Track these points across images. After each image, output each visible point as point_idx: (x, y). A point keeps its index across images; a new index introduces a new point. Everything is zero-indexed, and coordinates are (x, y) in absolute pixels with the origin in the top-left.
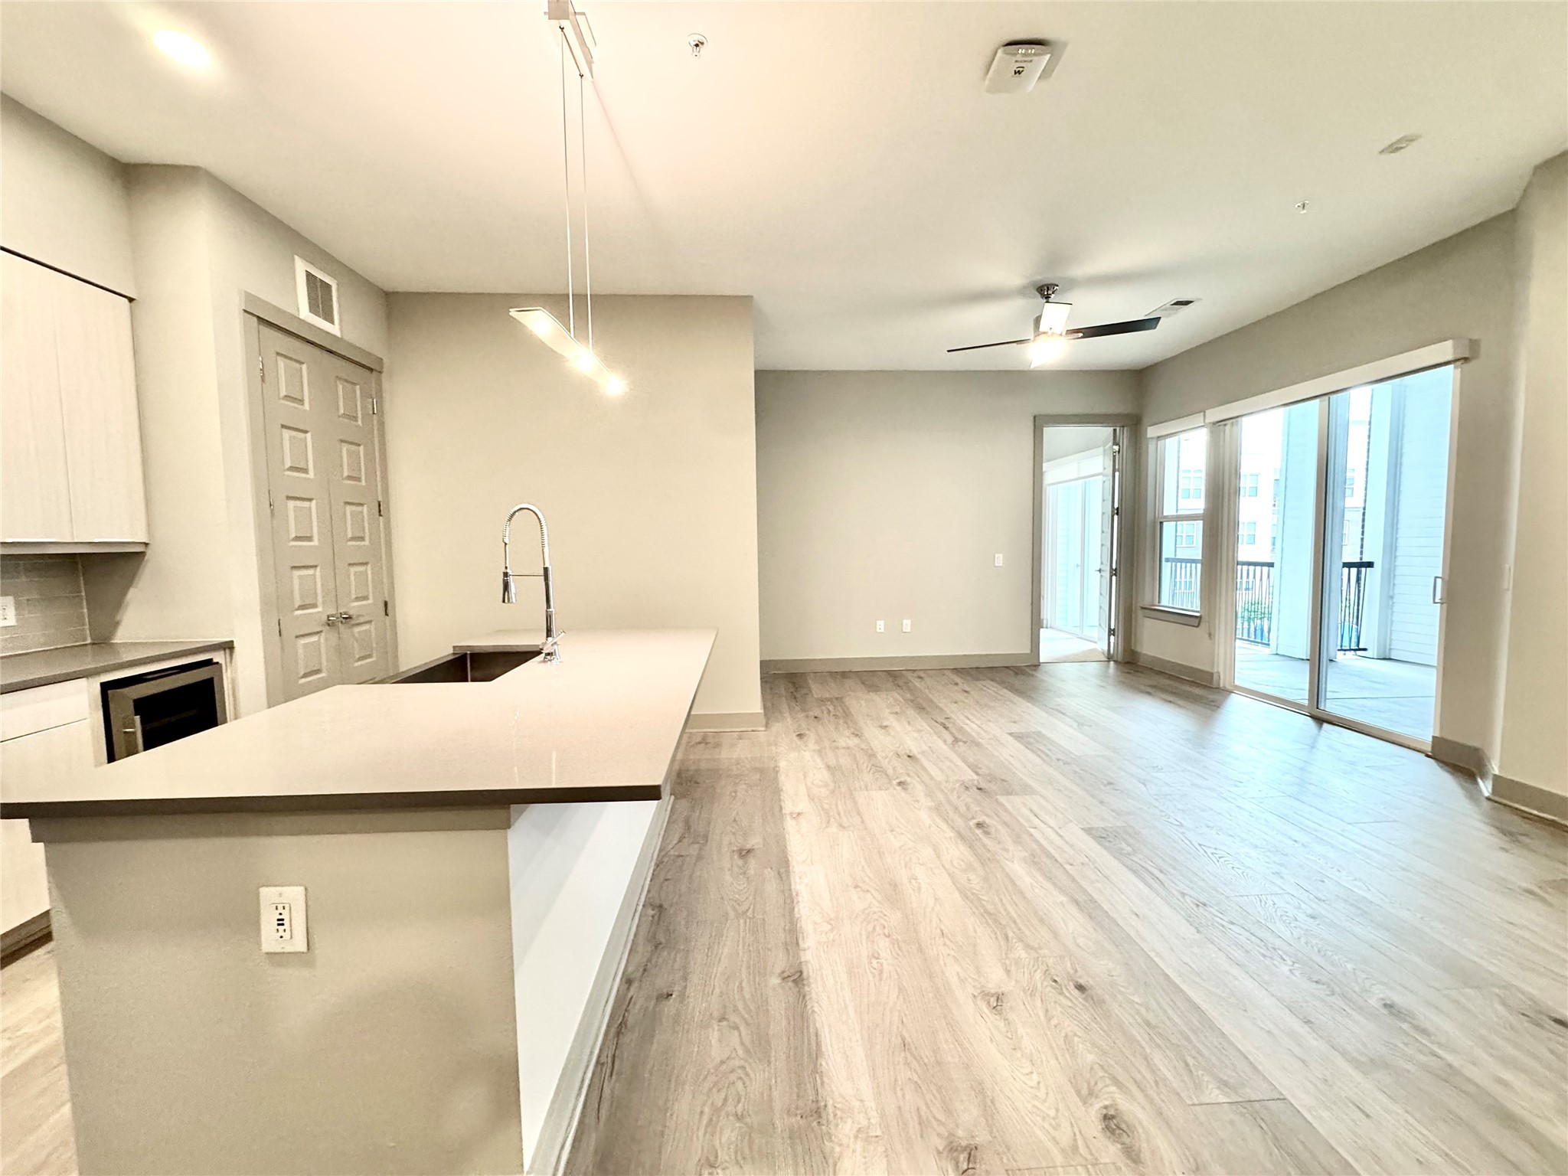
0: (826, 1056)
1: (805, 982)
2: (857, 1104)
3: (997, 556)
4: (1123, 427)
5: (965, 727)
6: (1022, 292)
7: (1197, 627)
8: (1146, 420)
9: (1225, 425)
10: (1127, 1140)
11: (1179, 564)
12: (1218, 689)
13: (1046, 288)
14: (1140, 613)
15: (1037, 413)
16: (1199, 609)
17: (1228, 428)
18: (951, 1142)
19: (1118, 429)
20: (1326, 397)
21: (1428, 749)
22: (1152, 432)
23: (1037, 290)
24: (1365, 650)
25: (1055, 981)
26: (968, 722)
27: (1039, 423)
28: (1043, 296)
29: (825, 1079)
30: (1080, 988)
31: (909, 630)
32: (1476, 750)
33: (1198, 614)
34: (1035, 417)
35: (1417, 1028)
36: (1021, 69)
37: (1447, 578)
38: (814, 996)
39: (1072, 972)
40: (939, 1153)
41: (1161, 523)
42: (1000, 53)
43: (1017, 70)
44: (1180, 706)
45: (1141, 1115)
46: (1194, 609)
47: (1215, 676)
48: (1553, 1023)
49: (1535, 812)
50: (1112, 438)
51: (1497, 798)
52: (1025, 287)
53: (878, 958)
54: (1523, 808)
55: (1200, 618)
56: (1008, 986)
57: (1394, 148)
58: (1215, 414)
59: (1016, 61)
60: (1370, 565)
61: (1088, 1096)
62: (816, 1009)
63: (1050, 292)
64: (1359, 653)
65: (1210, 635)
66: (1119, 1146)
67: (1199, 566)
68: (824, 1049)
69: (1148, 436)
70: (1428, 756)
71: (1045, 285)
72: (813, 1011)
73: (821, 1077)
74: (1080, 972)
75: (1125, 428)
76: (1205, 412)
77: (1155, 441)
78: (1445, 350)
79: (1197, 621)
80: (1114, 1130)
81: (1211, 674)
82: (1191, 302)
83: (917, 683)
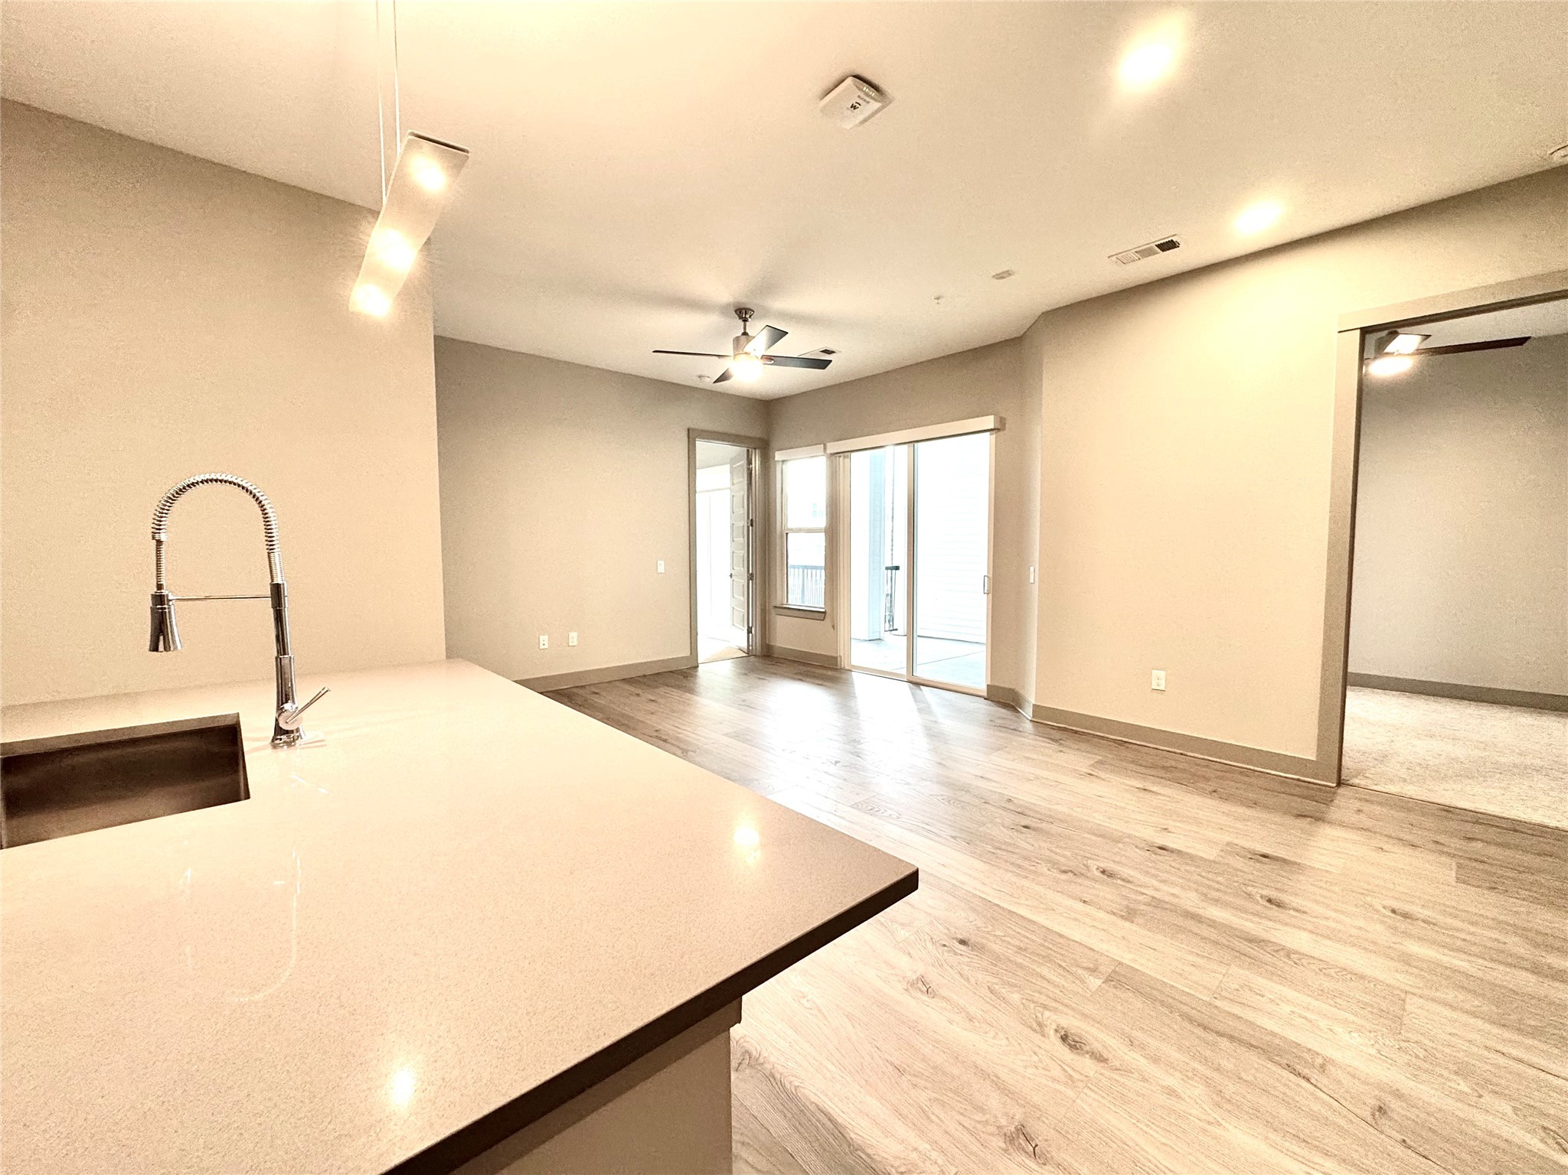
0: (849, 1126)
1: (761, 1060)
2: (914, 1156)
3: (659, 562)
4: (755, 449)
5: (680, 736)
6: (723, 310)
7: (823, 620)
8: (774, 444)
9: (840, 457)
10: (1087, 1048)
11: (806, 570)
12: (841, 670)
13: (744, 311)
14: (773, 611)
15: (692, 426)
16: (823, 606)
17: (841, 458)
18: (1005, 1135)
19: (750, 450)
20: (912, 444)
21: (985, 694)
22: (778, 456)
23: (736, 311)
24: (896, 630)
25: (945, 946)
26: (680, 731)
27: (692, 435)
28: (740, 318)
29: (869, 1151)
30: (963, 942)
31: (575, 644)
32: (1012, 691)
33: (823, 610)
34: (688, 430)
35: (1123, 880)
36: (858, 106)
37: (991, 576)
38: (781, 1070)
39: (947, 931)
40: (1006, 1151)
41: (787, 534)
42: (850, 80)
43: (855, 104)
44: (829, 687)
45: (1077, 1023)
46: (821, 606)
47: (839, 659)
48: (1159, 850)
49: (1055, 724)
50: (746, 456)
51: (1033, 719)
52: (728, 305)
53: (804, 997)
54: (1049, 723)
55: (824, 613)
56: (921, 969)
57: (1000, 276)
58: (834, 447)
59: (859, 96)
60: (897, 568)
61: (1040, 1027)
62: (797, 1084)
63: (748, 316)
64: (893, 632)
65: (833, 627)
66: (1087, 1056)
67: (823, 571)
68: (840, 1120)
69: (776, 459)
70: (985, 699)
71: (744, 309)
72: (796, 1088)
73: (864, 1152)
74: (953, 930)
75: (757, 450)
76: (825, 445)
77: (781, 463)
78: (989, 422)
79: (823, 615)
80: (1075, 1046)
81: (836, 658)
82: (834, 352)
83: (596, 699)
